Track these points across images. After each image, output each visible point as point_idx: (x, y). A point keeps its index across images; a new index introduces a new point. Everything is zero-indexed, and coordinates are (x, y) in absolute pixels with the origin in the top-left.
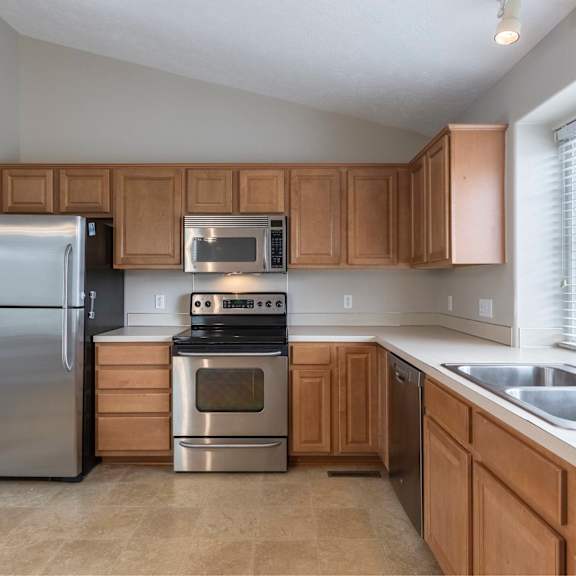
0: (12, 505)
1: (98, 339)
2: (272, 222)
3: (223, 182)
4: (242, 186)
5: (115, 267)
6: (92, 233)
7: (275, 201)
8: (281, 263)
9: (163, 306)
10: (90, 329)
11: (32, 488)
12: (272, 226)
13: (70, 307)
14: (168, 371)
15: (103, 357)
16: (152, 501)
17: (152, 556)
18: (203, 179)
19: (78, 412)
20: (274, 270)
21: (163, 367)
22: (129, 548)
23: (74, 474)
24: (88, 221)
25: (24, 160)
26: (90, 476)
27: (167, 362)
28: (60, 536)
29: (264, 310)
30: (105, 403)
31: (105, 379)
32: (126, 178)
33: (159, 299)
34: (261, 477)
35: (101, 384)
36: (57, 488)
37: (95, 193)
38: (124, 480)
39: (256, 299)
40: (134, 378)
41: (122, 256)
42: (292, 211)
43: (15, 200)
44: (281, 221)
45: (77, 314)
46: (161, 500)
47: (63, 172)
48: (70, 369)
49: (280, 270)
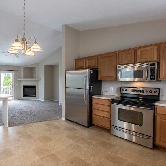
0: (74, 127)
1: (93, 97)
2: (150, 64)
3: (131, 54)
4: (138, 54)
5: (98, 80)
6: (92, 72)
7: (152, 57)
8: (154, 78)
9: (112, 90)
10: (91, 94)
11: (79, 126)
12: (150, 66)
13: (86, 89)
14: (110, 107)
15: (94, 101)
16: (103, 138)
17: (98, 149)
18: (124, 54)
19: (88, 113)
20: (150, 80)
21: (109, 106)
22: (94, 145)
23: (87, 126)
24: (90, 70)
25: (81, 57)
26: (91, 128)
27: (110, 105)
28: (81, 136)
29: (148, 94)
30: (94, 112)
31: (94, 106)
32: (101, 58)
33: (111, 88)
34: (141, 147)
35: (93, 107)
36: (83, 127)
37: (94, 63)
38: (98, 131)
39: (145, 90)
40: (101, 107)
41: (100, 77)
42: (161, 59)
43: (78, 66)
44: (155, 64)
45: (87, 90)
46: (106, 139)
47: (87, 59)
48: (86, 102)
49: (154, 80)
